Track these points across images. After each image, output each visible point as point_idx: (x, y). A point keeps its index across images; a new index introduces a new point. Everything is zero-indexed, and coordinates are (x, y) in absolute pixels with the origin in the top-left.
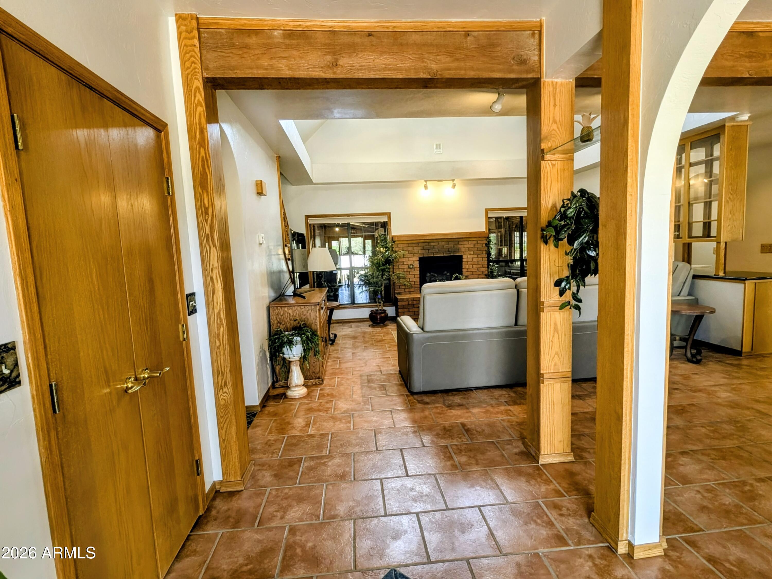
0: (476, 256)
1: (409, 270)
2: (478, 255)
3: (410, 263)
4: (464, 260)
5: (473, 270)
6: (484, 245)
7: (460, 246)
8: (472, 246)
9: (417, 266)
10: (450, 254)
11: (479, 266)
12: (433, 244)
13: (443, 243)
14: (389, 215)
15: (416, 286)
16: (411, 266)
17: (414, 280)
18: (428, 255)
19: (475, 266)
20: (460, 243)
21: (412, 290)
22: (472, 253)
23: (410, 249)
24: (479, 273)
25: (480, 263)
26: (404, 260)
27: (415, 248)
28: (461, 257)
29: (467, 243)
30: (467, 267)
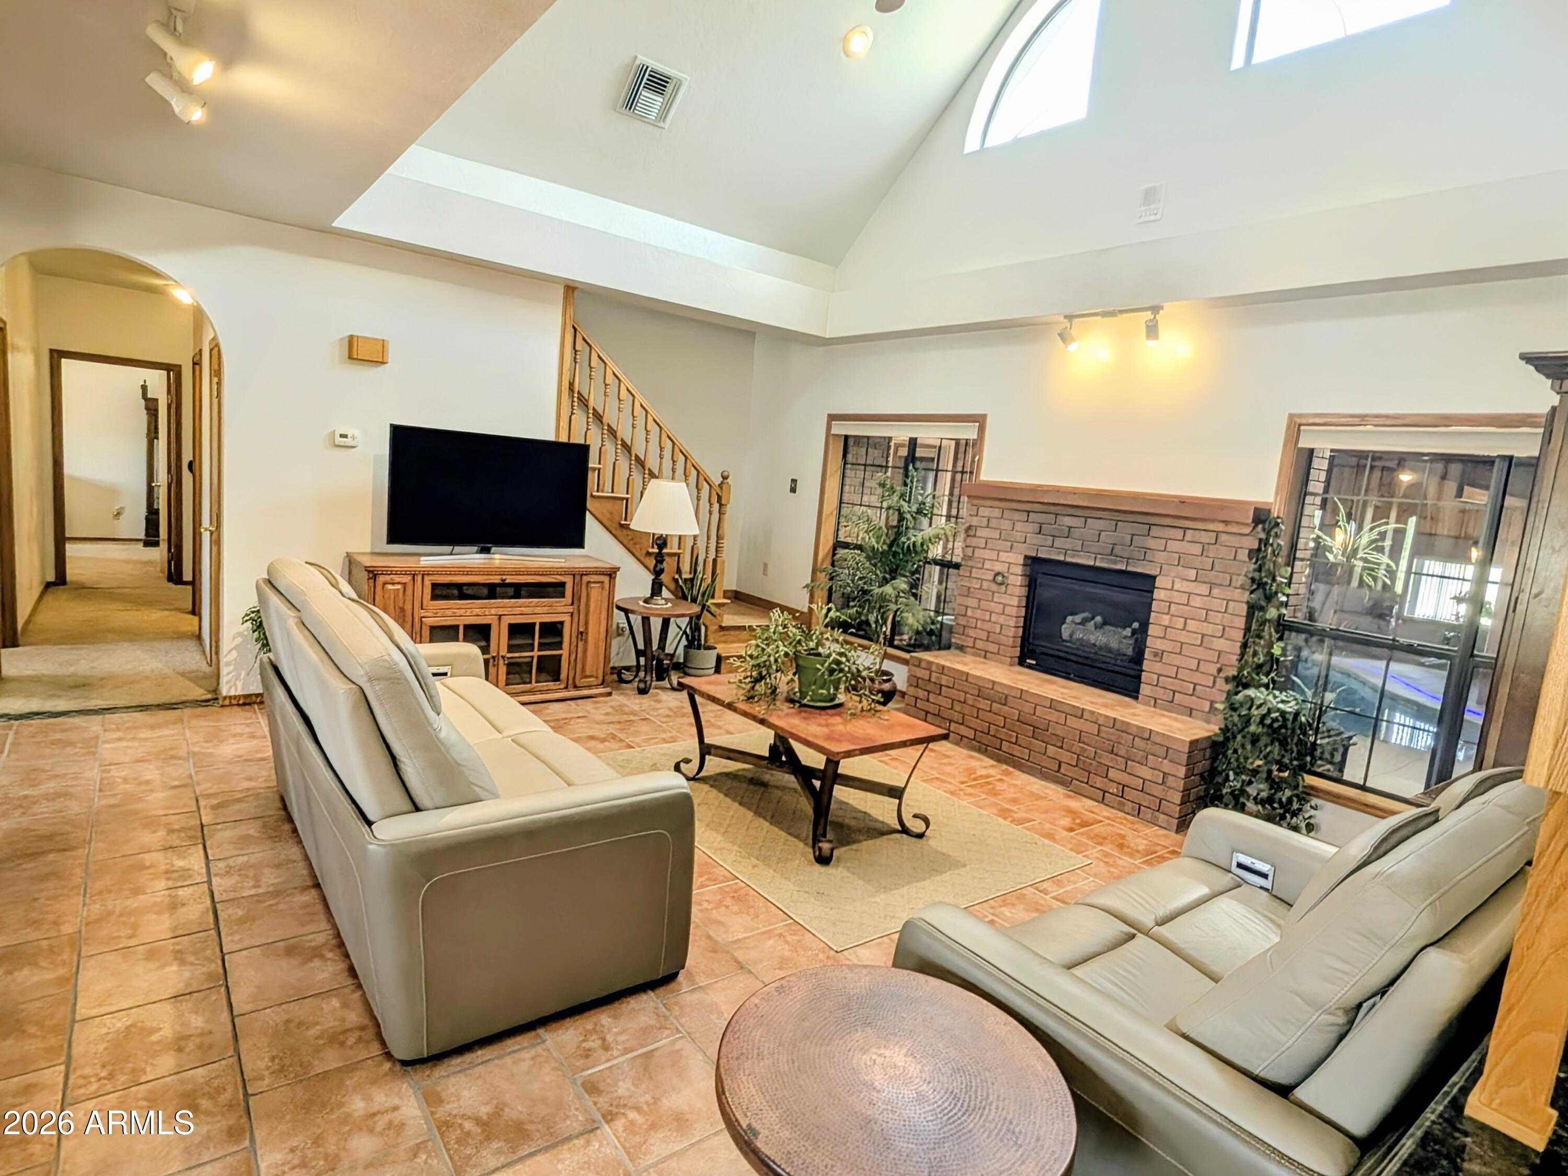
0: (1204, 590)
1: (994, 587)
2: (1212, 585)
3: (998, 567)
4: (1157, 594)
5: (1183, 637)
6: (1243, 555)
7: (1151, 543)
8: (1197, 549)
9: (1017, 581)
10: (1115, 562)
11: (1208, 629)
12: (1068, 521)
13: (1100, 524)
14: (980, 420)
15: (1004, 640)
16: (1000, 578)
17: (1002, 619)
18: (1049, 552)
19: (1192, 625)
20: (1155, 531)
21: (992, 648)
22: (1192, 574)
23: (1006, 525)
24: (1201, 653)
25: (1216, 618)
26: (986, 554)
27: (1019, 526)
28: (1146, 583)
29: (1179, 534)
30: (1165, 620)
